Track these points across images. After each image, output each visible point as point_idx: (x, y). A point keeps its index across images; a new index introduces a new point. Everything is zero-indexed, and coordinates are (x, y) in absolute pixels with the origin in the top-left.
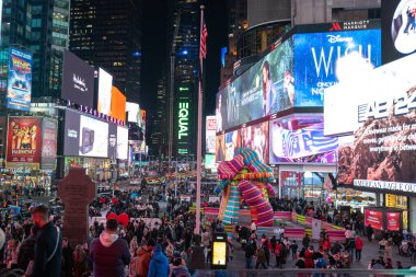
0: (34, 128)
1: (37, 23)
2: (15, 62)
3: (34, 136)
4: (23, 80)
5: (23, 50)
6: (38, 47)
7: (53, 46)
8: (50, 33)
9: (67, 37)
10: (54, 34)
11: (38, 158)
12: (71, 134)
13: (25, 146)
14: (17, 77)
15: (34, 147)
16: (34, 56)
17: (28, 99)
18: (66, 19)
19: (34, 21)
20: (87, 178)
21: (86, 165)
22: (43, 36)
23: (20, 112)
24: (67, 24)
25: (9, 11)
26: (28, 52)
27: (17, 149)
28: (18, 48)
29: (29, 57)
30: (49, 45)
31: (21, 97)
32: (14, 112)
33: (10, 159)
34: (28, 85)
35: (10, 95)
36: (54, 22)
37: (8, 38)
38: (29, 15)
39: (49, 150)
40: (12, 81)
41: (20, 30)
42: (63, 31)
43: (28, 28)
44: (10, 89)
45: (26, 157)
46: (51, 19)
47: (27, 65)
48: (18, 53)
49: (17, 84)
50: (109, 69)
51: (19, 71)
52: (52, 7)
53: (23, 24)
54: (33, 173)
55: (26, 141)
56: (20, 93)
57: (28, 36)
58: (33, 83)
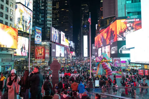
0: (43, 49)
1: (43, 19)
2: (37, 30)
3: (43, 52)
4: (39, 35)
5: (39, 27)
6: (43, 26)
7: (47, 25)
8: (46, 22)
9: (51, 23)
10: (48, 22)
11: (44, 57)
12: (53, 50)
13: (40, 54)
14: (37, 35)
15: (43, 55)
16: (42, 29)
17: (41, 41)
18: (51, 18)
19: (42, 18)
20: (58, 63)
21: (58, 59)
22: (45, 23)
23: (39, 45)
24: (51, 19)
25: (34, 16)
26: (40, 27)
27: (38, 55)
28: (37, 26)
29: (41, 29)
30: (46, 25)
31: (39, 40)
32: (37, 45)
33: (36, 58)
34: (41, 37)
35: (35, 40)
36: (48, 18)
37: (34, 24)
38: (40, 17)
39: (47, 55)
40: (36, 36)
41: (38, 21)
42: (50, 21)
43: (40, 21)
44: (35, 38)
45: (41, 57)
46: (47, 18)
47: (40, 31)
48: (38, 28)
49: (37, 36)
50: (64, 32)
51: (38, 33)
52: (47, 14)
53: (39, 19)
54: (43, 62)
55: (41, 53)
56: (38, 39)
57: (40, 23)
58: (42, 36)
